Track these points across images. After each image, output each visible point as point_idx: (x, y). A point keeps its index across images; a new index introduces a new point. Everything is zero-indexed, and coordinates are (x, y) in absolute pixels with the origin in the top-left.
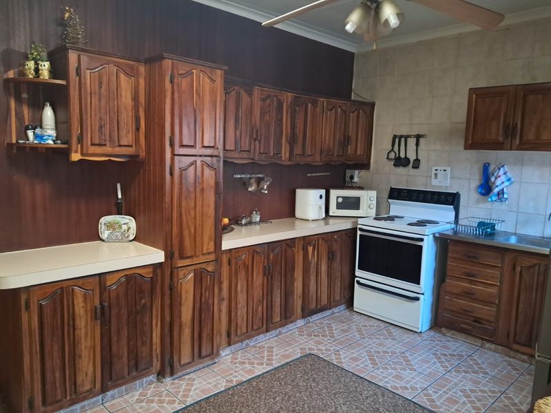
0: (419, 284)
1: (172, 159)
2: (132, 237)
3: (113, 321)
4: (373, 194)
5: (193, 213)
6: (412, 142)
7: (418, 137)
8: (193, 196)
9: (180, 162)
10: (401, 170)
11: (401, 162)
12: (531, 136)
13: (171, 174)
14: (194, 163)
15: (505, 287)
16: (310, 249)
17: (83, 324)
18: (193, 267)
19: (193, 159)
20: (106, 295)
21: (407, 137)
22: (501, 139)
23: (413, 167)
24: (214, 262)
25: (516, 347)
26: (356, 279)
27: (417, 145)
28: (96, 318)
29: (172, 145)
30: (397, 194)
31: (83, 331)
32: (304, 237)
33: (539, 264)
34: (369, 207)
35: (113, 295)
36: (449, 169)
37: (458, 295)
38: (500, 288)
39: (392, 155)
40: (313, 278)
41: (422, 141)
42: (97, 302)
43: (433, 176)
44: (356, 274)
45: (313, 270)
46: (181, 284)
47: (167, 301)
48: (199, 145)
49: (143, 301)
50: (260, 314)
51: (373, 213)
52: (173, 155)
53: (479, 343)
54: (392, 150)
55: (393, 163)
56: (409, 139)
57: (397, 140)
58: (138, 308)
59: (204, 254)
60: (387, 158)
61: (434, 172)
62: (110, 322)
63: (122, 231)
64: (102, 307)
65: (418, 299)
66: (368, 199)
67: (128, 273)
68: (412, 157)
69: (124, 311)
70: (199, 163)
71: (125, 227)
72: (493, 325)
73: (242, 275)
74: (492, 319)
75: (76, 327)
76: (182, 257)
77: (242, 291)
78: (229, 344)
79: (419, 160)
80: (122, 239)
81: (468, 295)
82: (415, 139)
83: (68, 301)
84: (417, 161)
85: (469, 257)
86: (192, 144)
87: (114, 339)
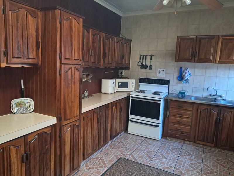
0: (159, 120)
1: (60, 67)
2: (32, 110)
3: (32, 161)
4: (133, 81)
5: (70, 96)
6: (149, 58)
7: (151, 56)
8: (70, 86)
9: (64, 67)
10: (144, 70)
11: (144, 67)
12: (203, 57)
13: (60, 75)
14: (70, 68)
15: (194, 119)
16: (114, 108)
17: (16, 167)
18: (70, 125)
19: (70, 66)
20: (28, 147)
21: (146, 56)
22: (190, 58)
23: (149, 69)
24: (79, 120)
25: (198, 142)
26: (129, 119)
27: (151, 59)
28: (23, 161)
29: (60, 58)
30: (143, 81)
31: (16, 171)
32: (111, 103)
33: (208, 109)
34: (132, 87)
35: (32, 146)
36: (165, 70)
37: (174, 123)
38: (192, 119)
39: (140, 64)
40: (115, 121)
41: (153, 57)
42: (23, 152)
43: (158, 73)
44: (129, 117)
45: (115, 117)
46: (65, 134)
47: (58, 144)
48: (73, 59)
49: (47, 146)
50: (96, 142)
51: (133, 89)
52: (61, 64)
53: (183, 141)
54: (140, 61)
55: (140, 67)
56: (147, 57)
57: (142, 57)
58: (44, 151)
59: (74, 117)
60: (138, 65)
61: (158, 71)
62: (30, 162)
63: (26, 107)
64: (27, 155)
65: (158, 126)
66: (132, 83)
67: (39, 132)
68: (149, 64)
69: (37, 154)
70: (73, 68)
71: (27, 105)
72: (189, 134)
73: (89, 124)
74: (189, 132)
75: (12, 170)
76: (65, 120)
77: (89, 132)
78: (84, 159)
79: (152, 66)
80: (26, 111)
81: (179, 123)
82: (150, 57)
83: (7, 155)
84: (151, 66)
85: (179, 107)
86: (70, 58)
87: (32, 171)
